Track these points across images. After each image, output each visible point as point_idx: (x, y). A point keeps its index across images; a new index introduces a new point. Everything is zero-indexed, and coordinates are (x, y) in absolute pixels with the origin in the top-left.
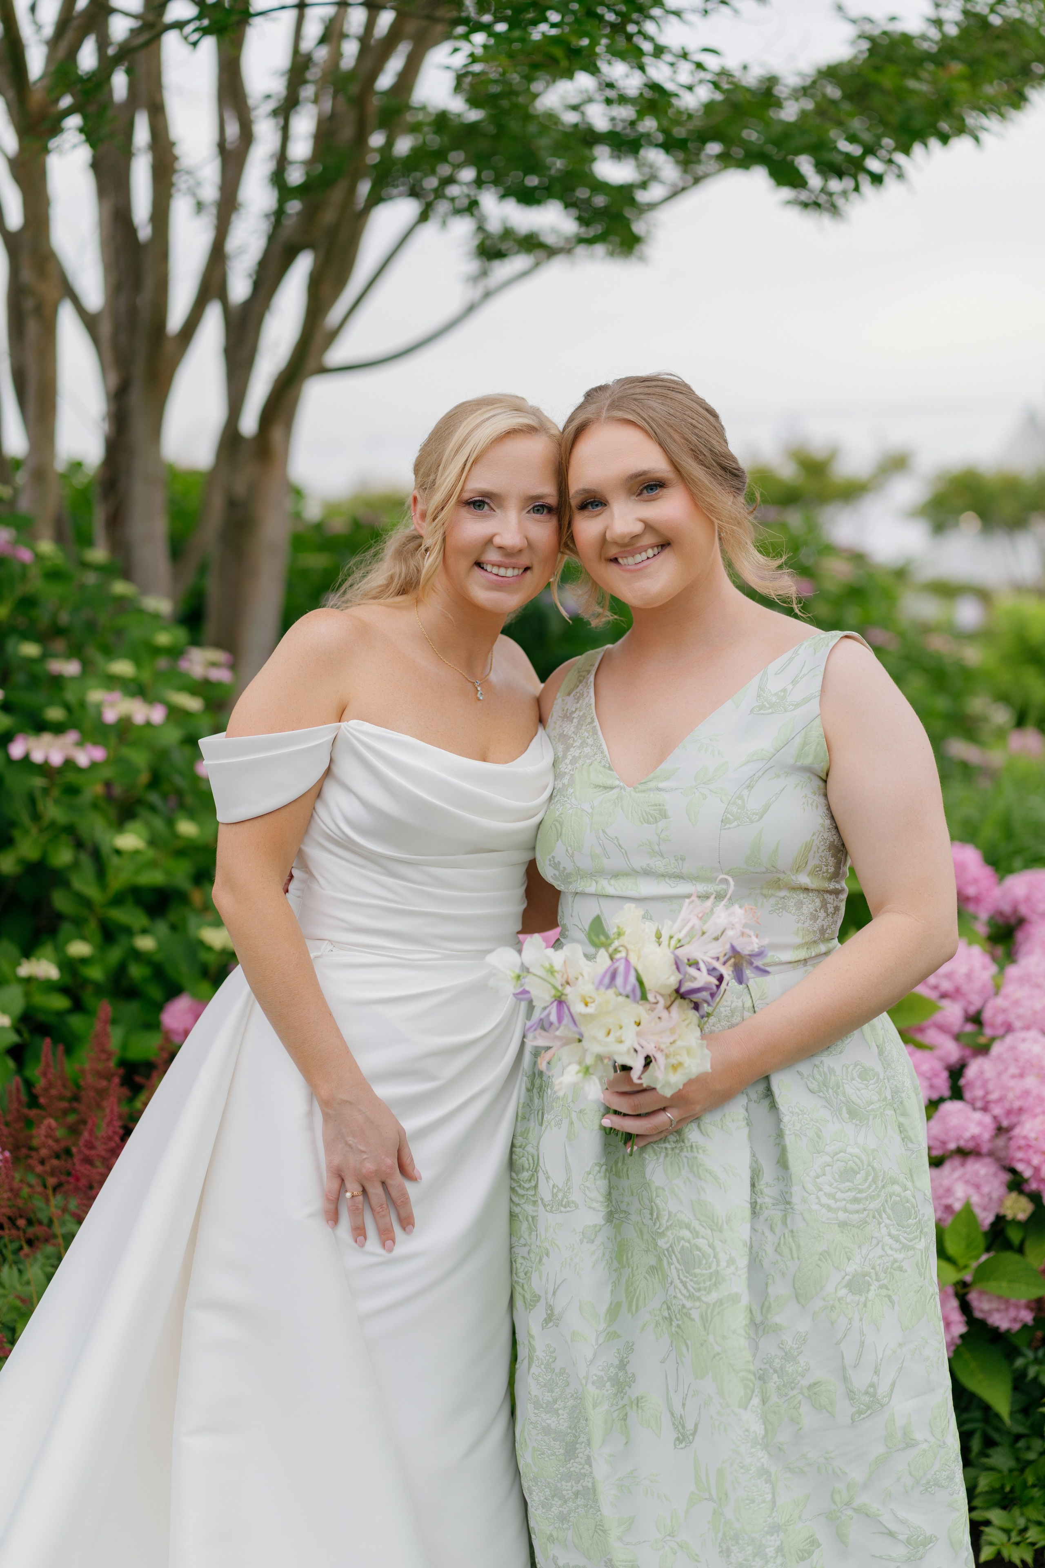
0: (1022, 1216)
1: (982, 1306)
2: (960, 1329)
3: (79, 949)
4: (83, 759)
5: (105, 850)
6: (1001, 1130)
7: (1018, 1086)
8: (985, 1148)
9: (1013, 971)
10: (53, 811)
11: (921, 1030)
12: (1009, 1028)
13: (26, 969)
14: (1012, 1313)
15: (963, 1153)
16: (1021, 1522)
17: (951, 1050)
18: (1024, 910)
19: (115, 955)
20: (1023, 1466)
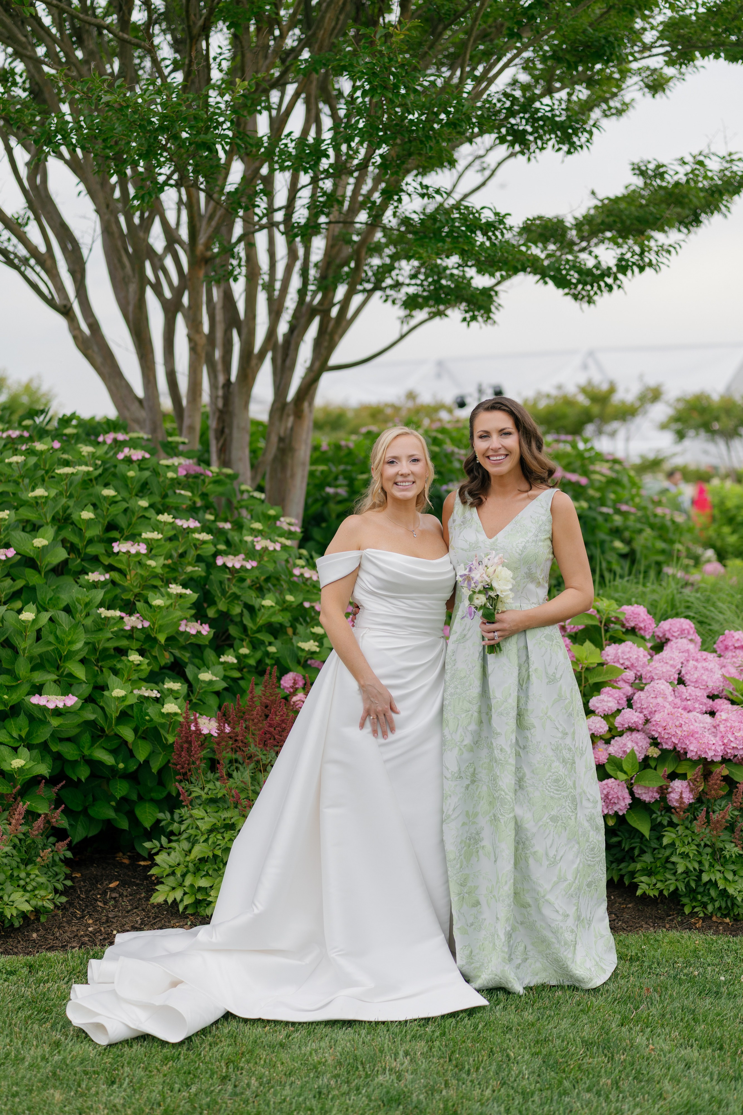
0: (655, 756)
1: (638, 791)
2: (629, 801)
3: (244, 651)
4: (249, 566)
5: (257, 607)
6: (647, 721)
7: (654, 701)
8: (640, 727)
9: (657, 657)
10: (234, 589)
11: (616, 682)
12: (652, 679)
13: (223, 659)
14: (651, 794)
15: (631, 730)
16: (654, 881)
17: (628, 690)
18: (668, 635)
19: (259, 655)
20: (656, 859)
